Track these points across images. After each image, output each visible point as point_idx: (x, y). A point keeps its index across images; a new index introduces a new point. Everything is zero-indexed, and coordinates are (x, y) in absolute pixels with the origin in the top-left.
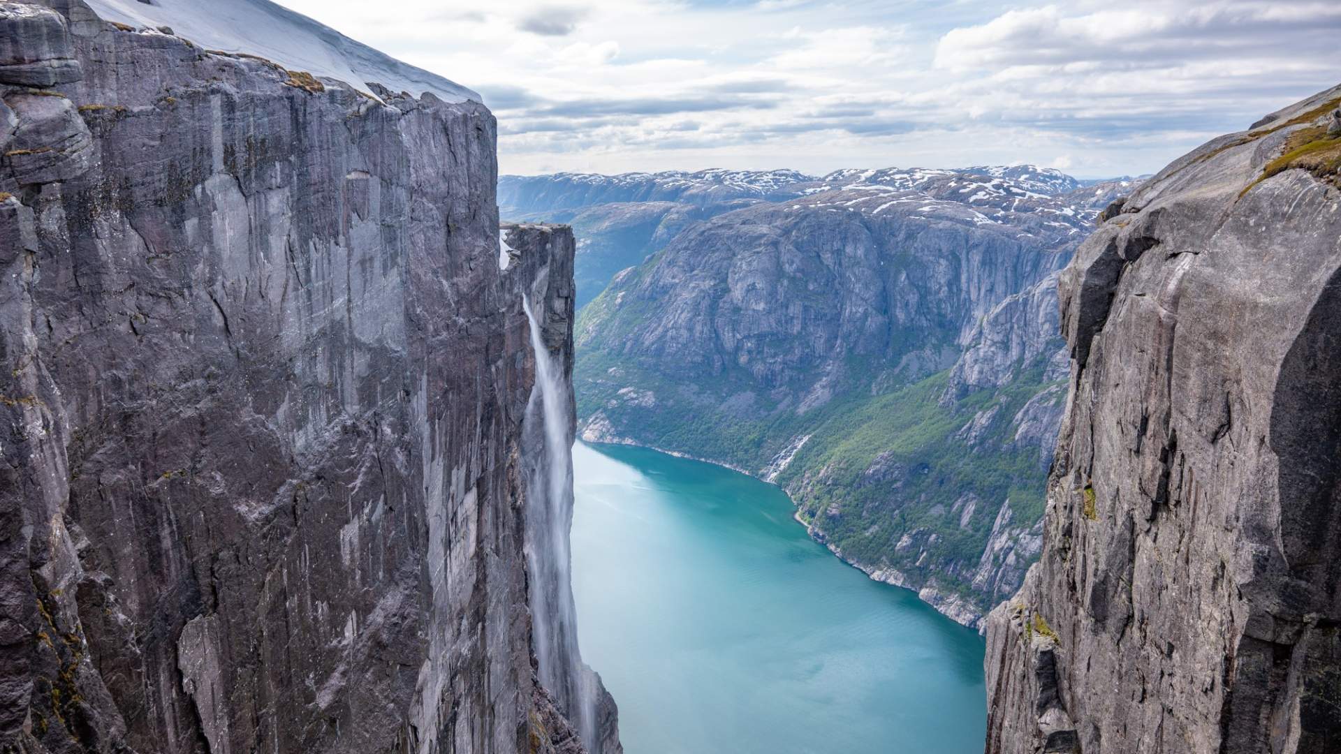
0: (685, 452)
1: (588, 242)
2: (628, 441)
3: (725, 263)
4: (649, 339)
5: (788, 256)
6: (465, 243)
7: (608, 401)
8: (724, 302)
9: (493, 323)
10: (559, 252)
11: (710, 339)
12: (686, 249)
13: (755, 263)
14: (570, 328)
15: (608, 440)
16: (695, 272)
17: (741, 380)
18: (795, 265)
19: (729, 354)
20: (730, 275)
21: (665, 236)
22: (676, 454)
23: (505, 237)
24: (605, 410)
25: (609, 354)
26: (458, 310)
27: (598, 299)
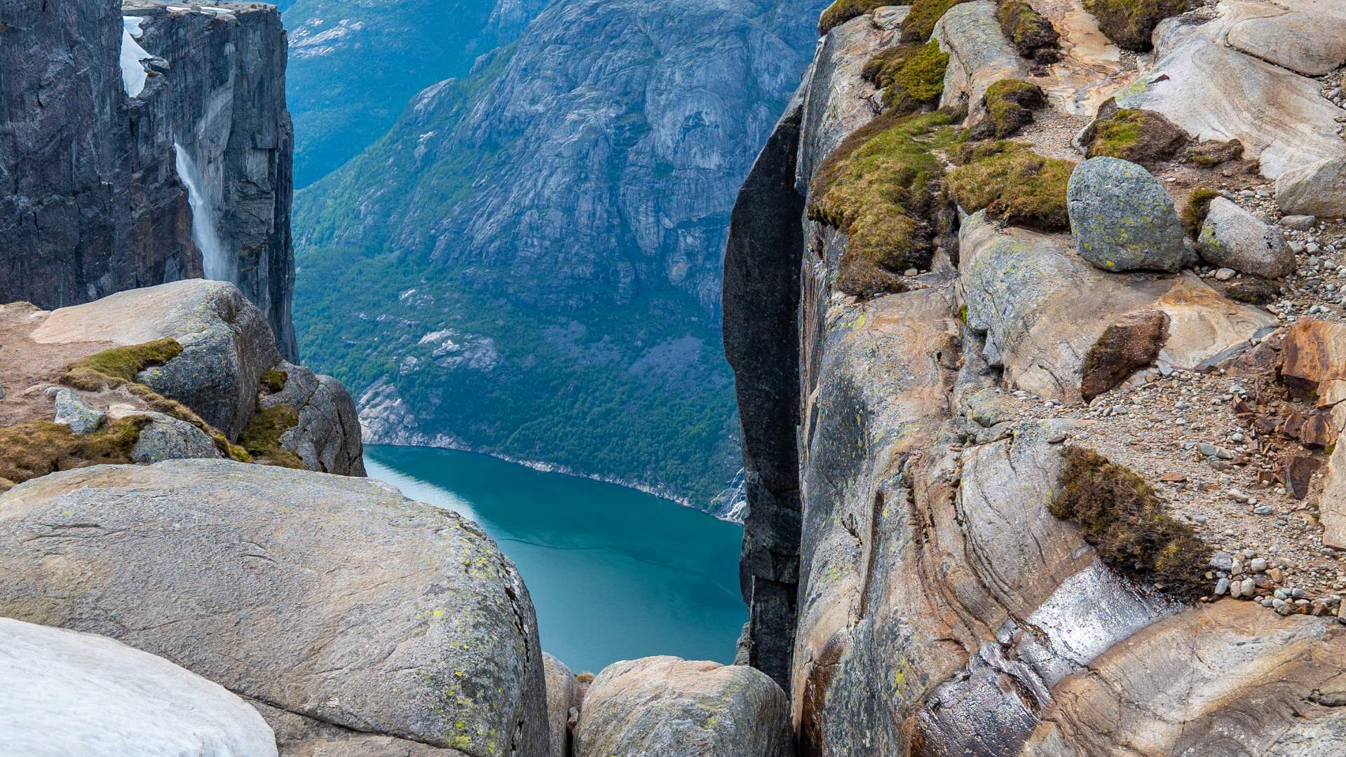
0: (560, 462)
1: (357, 26)
2: (443, 441)
3: (639, 71)
4: (484, 230)
5: (769, 57)
6: (29, 57)
7: (401, 357)
8: (638, 153)
9: (89, 205)
10: (253, 59)
11: (610, 229)
12: (560, 41)
13: (700, 73)
14: (282, 209)
15: (400, 439)
16: (578, 90)
17: (672, 313)
18: (782, 76)
19: (649, 260)
20: (648, 95)
21: (518, 13)
22: (540, 466)
23: (139, 32)
24: (394, 378)
25: (401, 261)
26: (17, 182)
27: (377, 146)
